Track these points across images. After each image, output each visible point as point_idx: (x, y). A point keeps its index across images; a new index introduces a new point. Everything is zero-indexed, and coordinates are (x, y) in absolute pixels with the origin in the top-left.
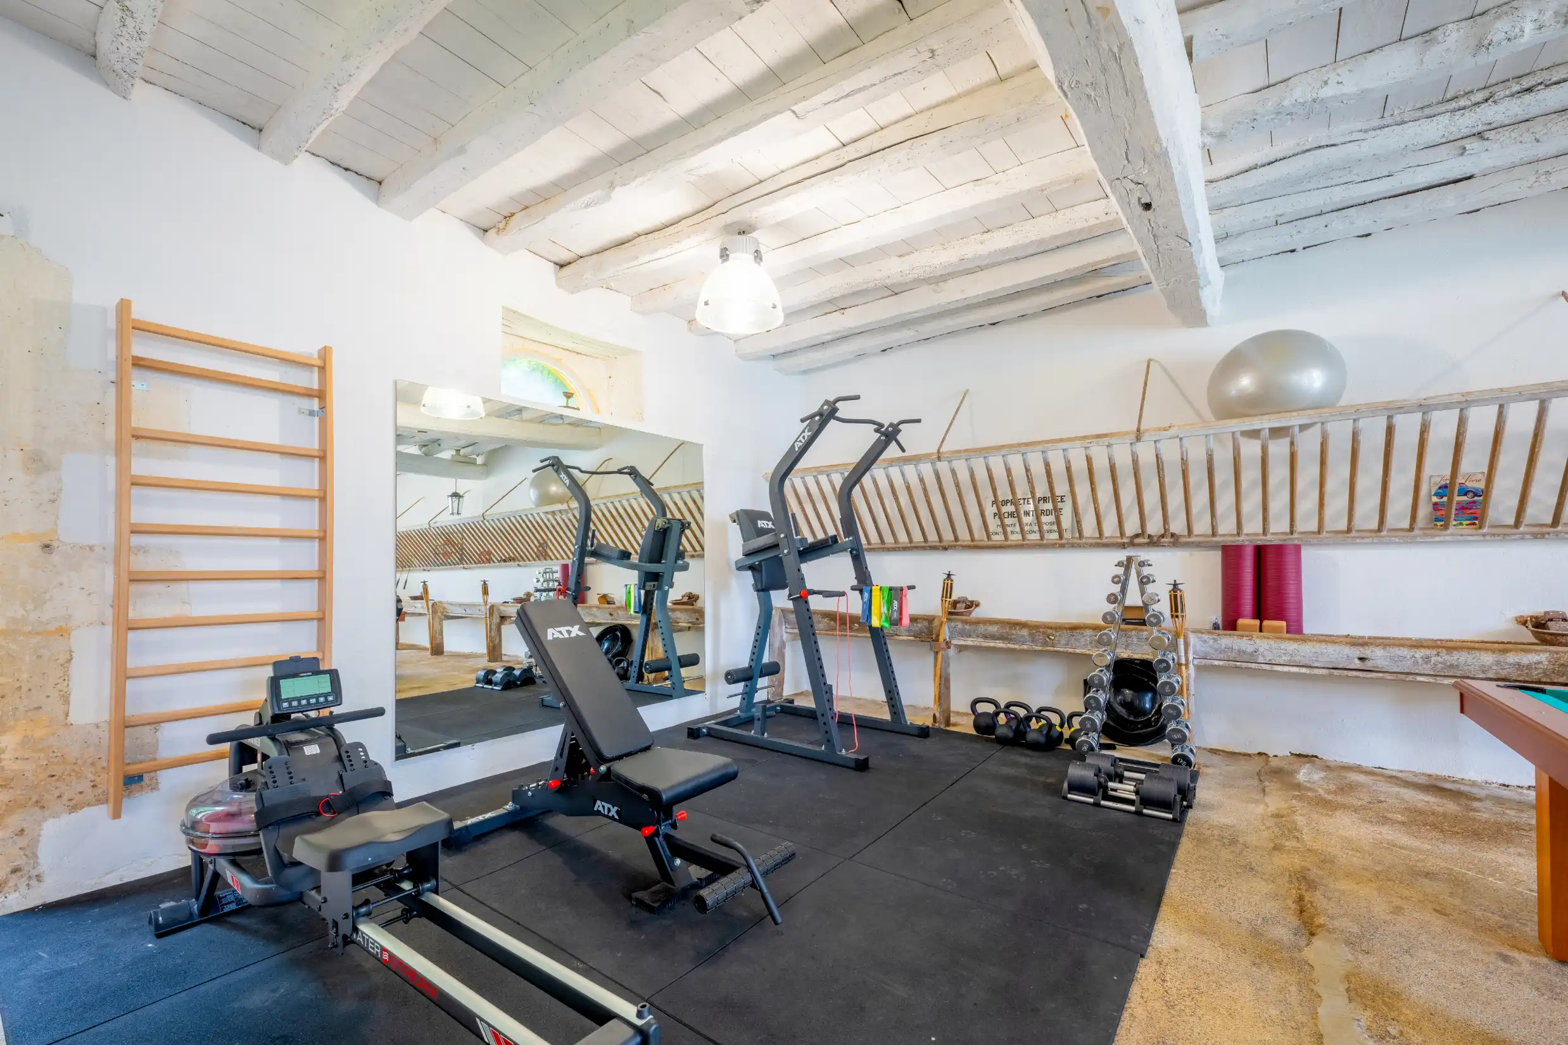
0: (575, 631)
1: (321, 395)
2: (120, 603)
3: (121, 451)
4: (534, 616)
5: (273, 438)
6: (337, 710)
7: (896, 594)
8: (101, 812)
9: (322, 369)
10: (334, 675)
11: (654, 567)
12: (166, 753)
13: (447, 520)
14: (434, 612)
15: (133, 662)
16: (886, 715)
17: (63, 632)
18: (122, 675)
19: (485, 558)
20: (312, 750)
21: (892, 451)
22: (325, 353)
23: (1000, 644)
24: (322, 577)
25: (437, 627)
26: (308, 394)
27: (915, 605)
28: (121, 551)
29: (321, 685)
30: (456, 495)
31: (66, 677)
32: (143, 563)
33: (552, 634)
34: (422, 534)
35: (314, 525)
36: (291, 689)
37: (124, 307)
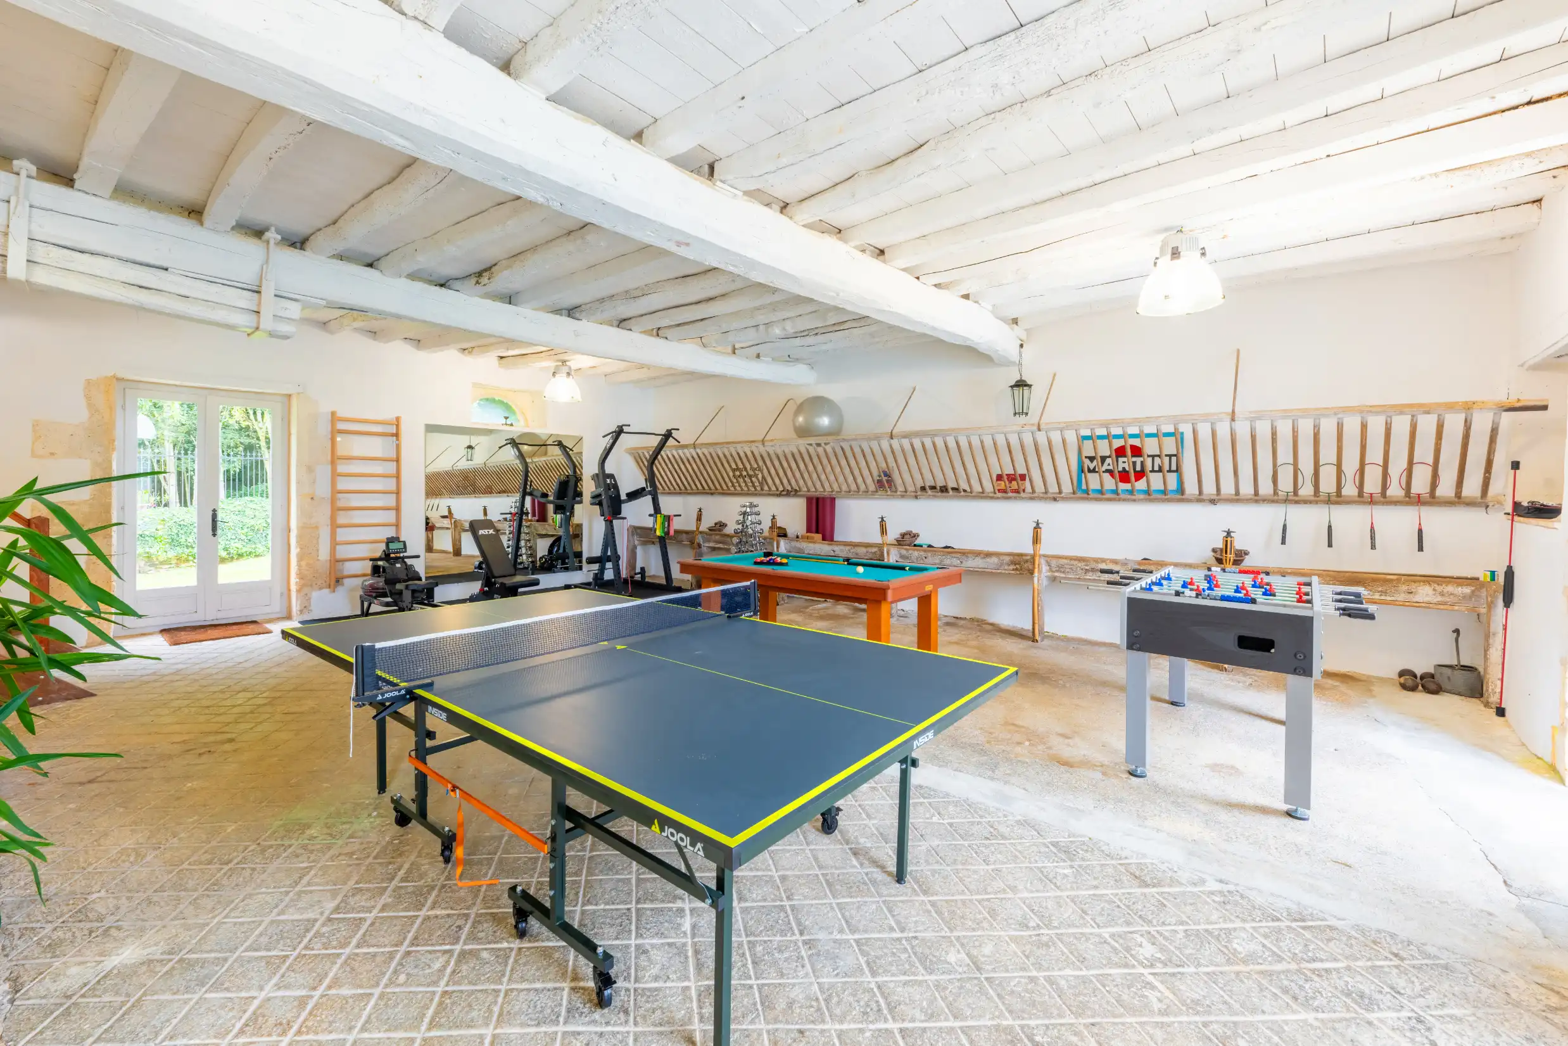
0: (491, 531)
1: (397, 435)
2: (333, 518)
3: (333, 463)
4: (475, 526)
5: (379, 454)
6: (405, 554)
7: (668, 519)
8: (326, 591)
9: (397, 426)
10: (404, 543)
11: (560, 502)
12: (346, 573)
13: (464, 465)
14: (456, 526)
15: (339, 539)
16: (664, 582)
17: (317, 527)
18: (334, 544)
19: (489, 491)
20: (398, 565)
21: (671, 442)
22: (398, 419)
23: (721, 546)
24: (398, 509)
25: (457, 537)
26: (392, 435)
27: (677, 524)
28: (333, 501)
29: (401, 546)
30: (470, 447)
31: (318, 543)
32: (340, 504)
33: (481, 532)
34: (449, 474)
35: (394, 488)
36: (392, 546)
37: (333, 414)
